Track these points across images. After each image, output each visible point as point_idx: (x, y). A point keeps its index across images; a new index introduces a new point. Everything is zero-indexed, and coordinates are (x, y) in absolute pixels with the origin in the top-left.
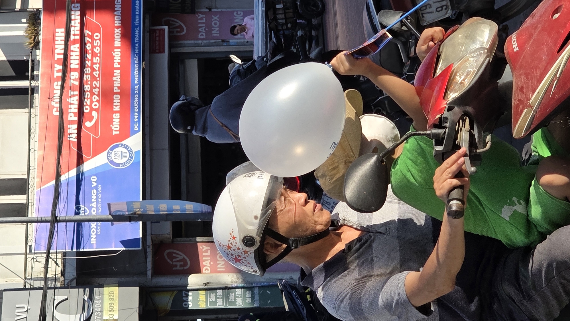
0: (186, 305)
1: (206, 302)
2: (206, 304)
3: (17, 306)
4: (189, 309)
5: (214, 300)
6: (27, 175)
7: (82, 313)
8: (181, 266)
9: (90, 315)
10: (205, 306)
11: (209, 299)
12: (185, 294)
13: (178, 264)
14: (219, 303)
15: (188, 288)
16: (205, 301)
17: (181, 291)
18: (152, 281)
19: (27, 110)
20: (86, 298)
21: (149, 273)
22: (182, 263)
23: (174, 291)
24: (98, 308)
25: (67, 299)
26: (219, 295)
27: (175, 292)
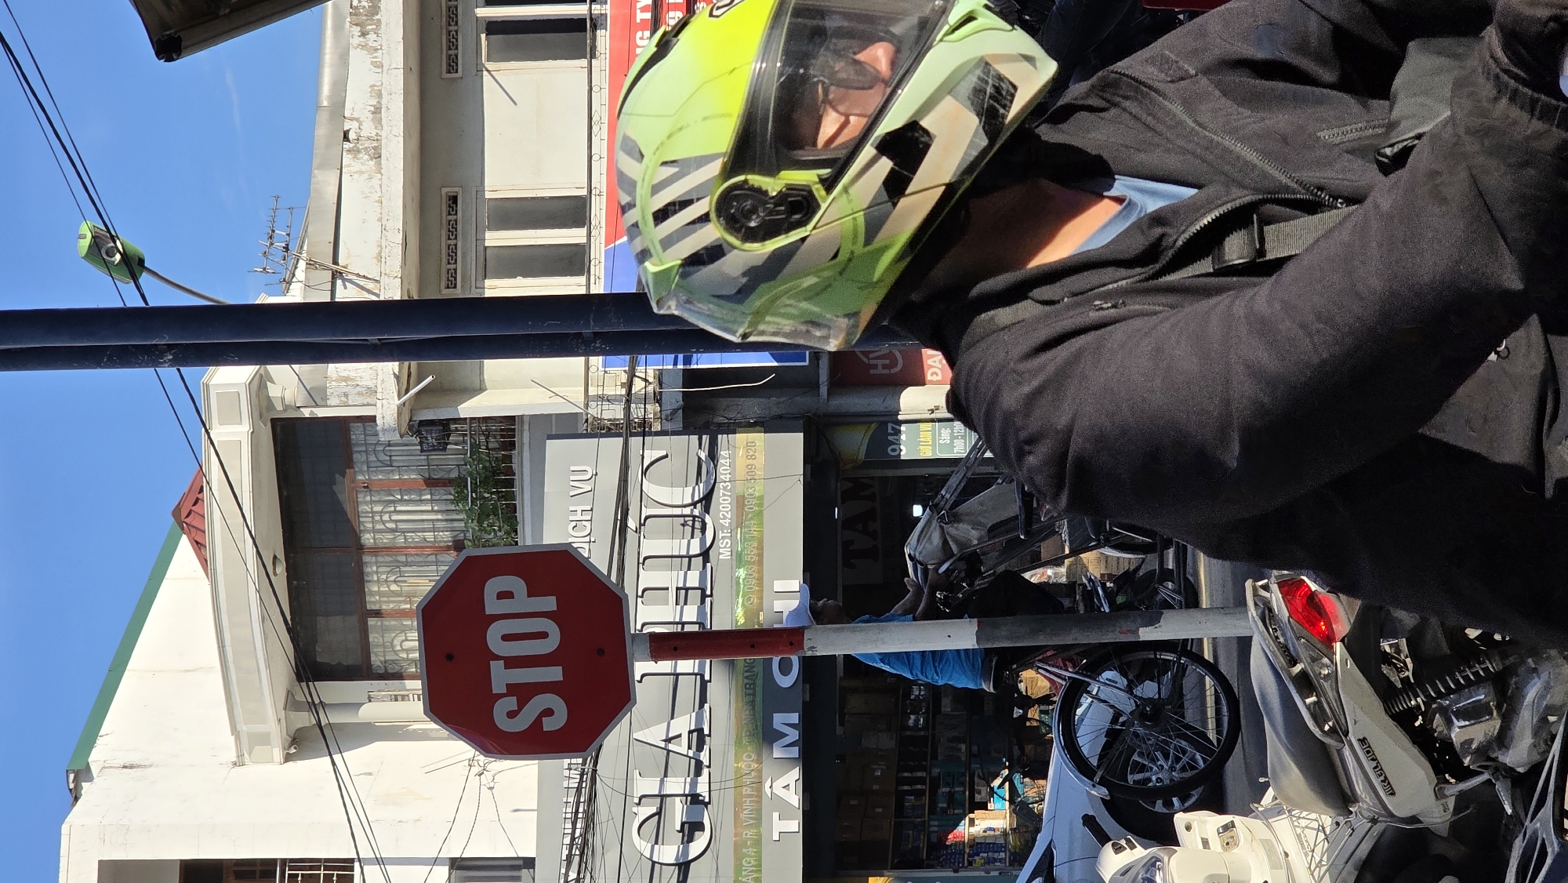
0: (894, 450)
1: (934, 445)
2: (934, 451)
3: (573, 468)
4: (902, 458)
5: (949, 442)
6: (586, 189)
7: (697, 484)
8: (885, 367)
9: (710, 487)
10: (931, 454)
11: (939, 440)
12: (893, 429)
13: (880, 362)
14: (957, 448)
15: (900, 417)
16: (930, 443)
17: (883, 425)
18: (830, 403)
19: (584, 62)
20: (703, 455)
21: (824, 390)
22: (887, 362)
23: (872, 423)
24: (726, 474)
25: (666, 456)
26: (959, 432)
27: (874, 426)
